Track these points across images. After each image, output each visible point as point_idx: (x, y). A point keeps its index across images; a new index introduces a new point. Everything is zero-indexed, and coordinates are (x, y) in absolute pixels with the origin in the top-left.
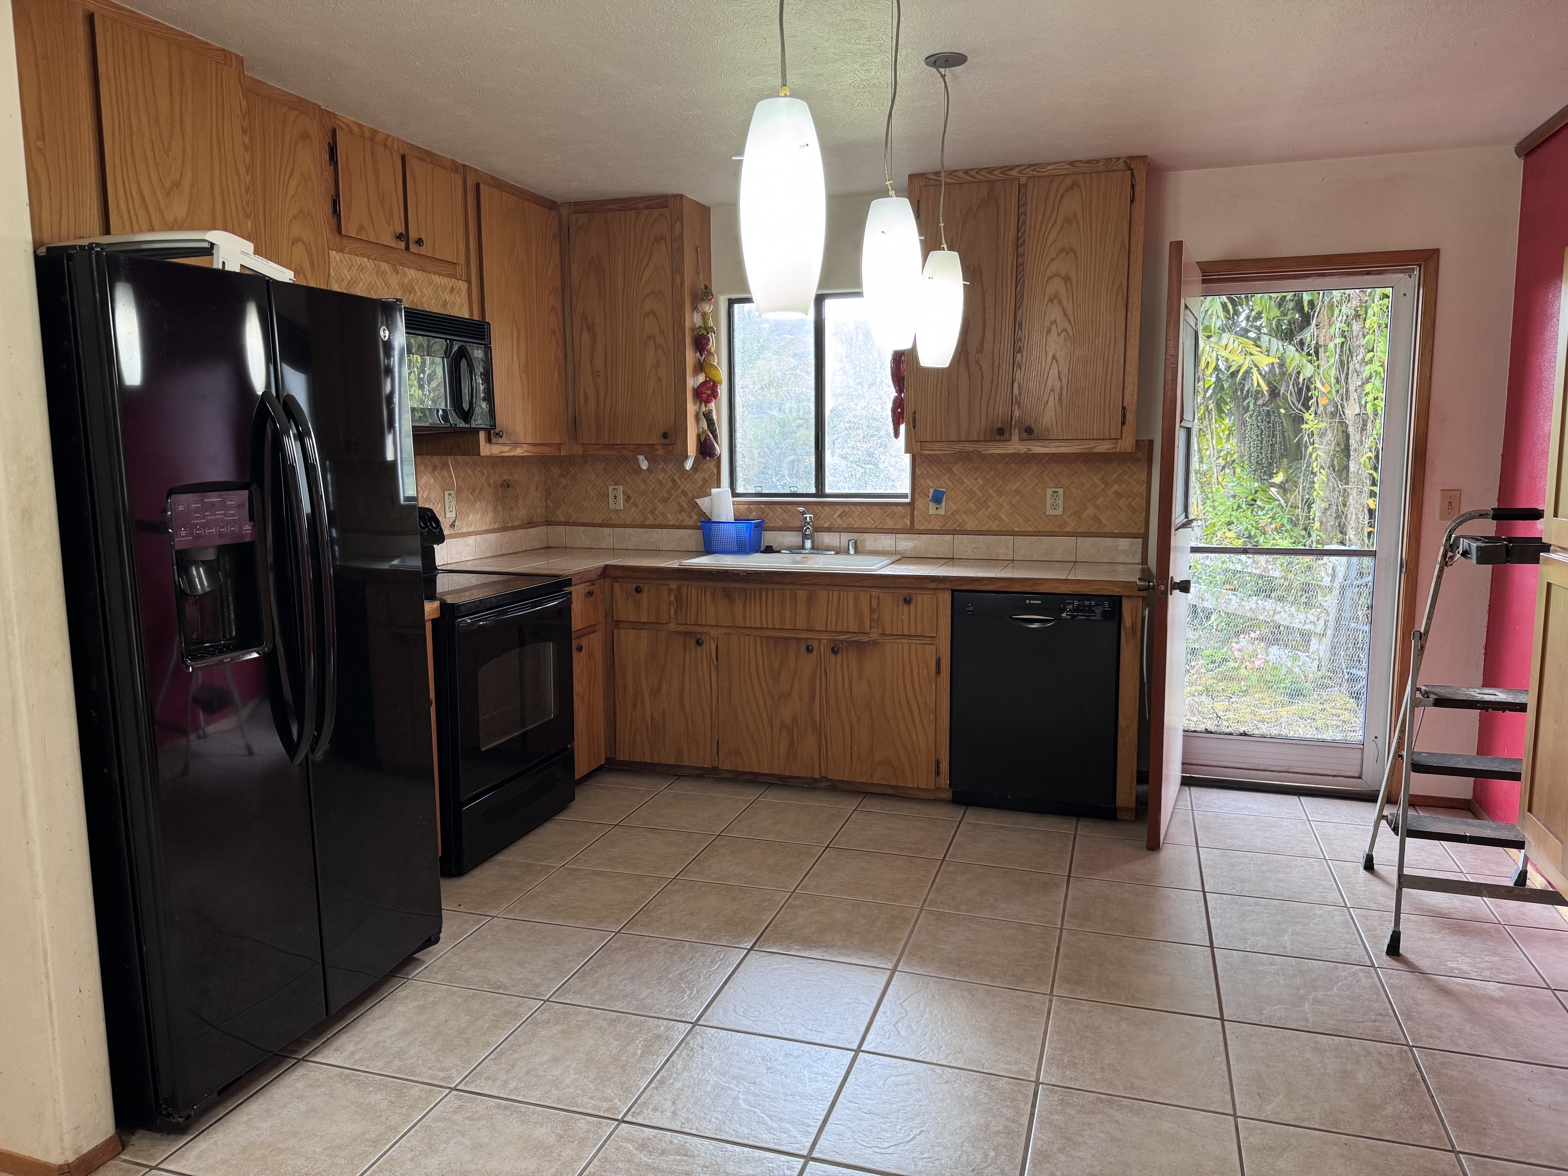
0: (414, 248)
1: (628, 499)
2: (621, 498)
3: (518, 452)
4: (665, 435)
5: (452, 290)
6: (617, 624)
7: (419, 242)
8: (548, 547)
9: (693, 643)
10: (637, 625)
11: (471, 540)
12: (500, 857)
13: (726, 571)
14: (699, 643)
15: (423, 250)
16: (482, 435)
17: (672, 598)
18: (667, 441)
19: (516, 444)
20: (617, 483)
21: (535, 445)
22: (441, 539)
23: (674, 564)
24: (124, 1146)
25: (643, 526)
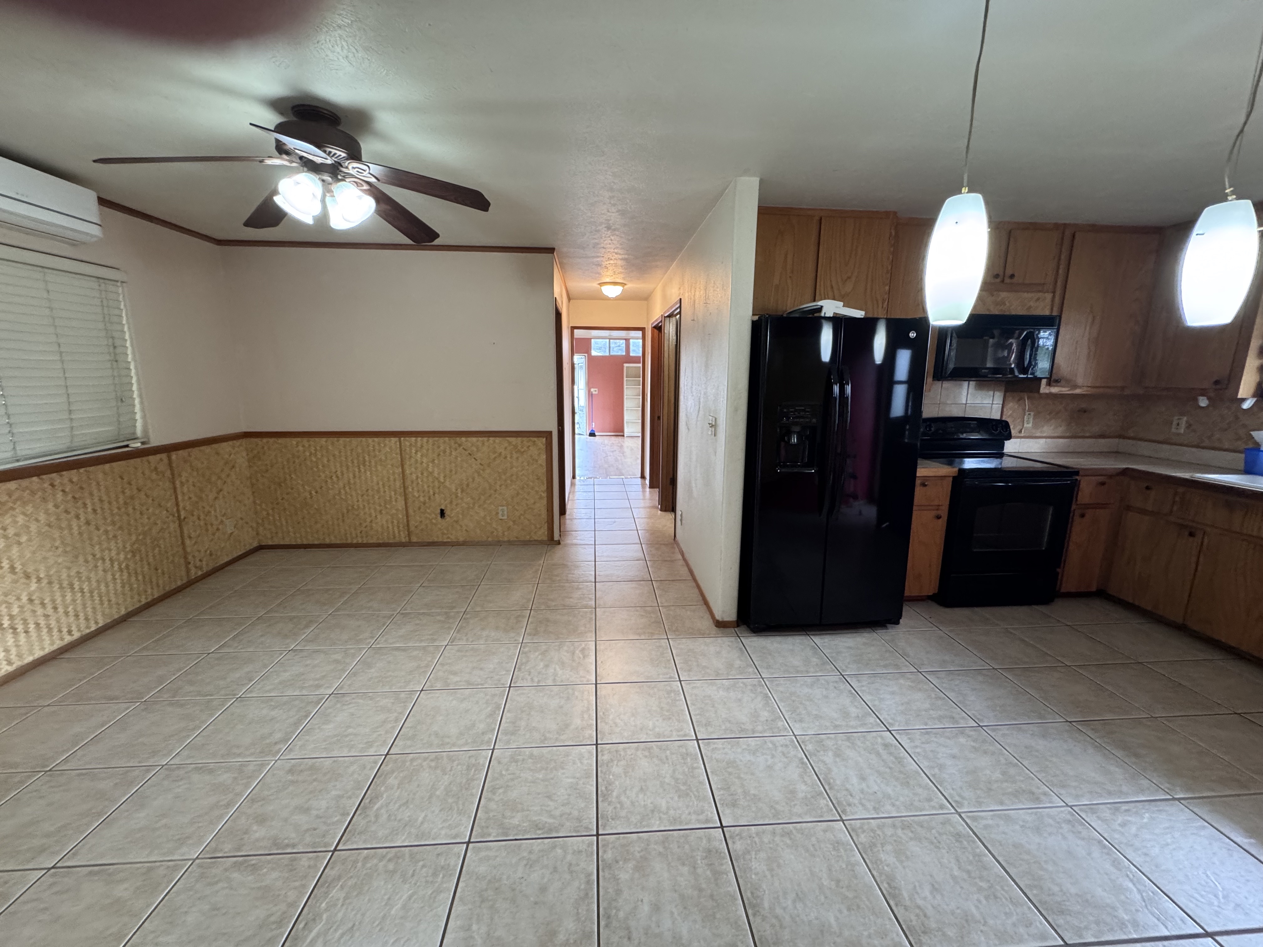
0: (1007, 280)
1: (1189, 426)
2: (1183, 425)
3: (1078, 391)
4: (1217, 382)
5: (1038, 299)
6: (1129, 508)
7: (1012, 276)
8: (1117, 452)
9: (1187, 533)
10: (1143, 512)
11: (1042, 441)
12: (977, 609)
13: (1232, 487)
14: (1191, 534)
15: (1015, 280)
16: (1044, 382)
17: (1177, 499)
18: (1218, 387)
19: (1075, 387)
20: (1182, 414)
21: (1094, 387)
22: (1009, 437)
23: (1186, 475)
24: (738, 626)
25: (1197, 447)
